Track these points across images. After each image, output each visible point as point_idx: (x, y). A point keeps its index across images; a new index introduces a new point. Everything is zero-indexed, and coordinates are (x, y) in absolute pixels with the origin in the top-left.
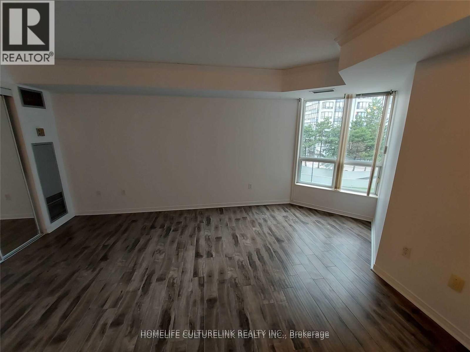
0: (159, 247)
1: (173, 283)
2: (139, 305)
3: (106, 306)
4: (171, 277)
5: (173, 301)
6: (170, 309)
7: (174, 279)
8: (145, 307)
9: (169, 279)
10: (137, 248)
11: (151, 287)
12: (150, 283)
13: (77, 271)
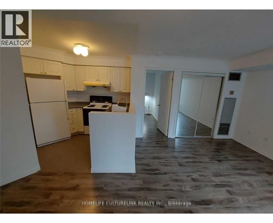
0: (254, 183)
1: (233, 202)
2: (206, 186)
3: (199, 173)
4: (236, 199)
5: (221, 204)
6: (214, 204)
7: (236, 201)
8: (207, 189)
9: (234, 198)
10: (239, 171)
11: (220, 188)
12: (222, 187)
13: (206, 156)
